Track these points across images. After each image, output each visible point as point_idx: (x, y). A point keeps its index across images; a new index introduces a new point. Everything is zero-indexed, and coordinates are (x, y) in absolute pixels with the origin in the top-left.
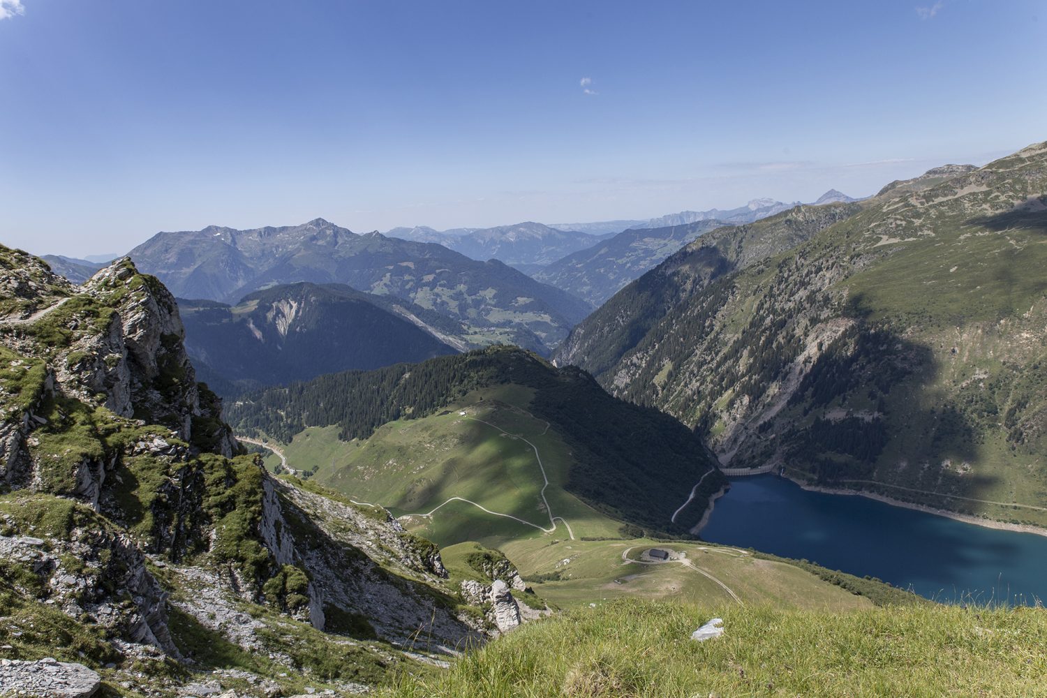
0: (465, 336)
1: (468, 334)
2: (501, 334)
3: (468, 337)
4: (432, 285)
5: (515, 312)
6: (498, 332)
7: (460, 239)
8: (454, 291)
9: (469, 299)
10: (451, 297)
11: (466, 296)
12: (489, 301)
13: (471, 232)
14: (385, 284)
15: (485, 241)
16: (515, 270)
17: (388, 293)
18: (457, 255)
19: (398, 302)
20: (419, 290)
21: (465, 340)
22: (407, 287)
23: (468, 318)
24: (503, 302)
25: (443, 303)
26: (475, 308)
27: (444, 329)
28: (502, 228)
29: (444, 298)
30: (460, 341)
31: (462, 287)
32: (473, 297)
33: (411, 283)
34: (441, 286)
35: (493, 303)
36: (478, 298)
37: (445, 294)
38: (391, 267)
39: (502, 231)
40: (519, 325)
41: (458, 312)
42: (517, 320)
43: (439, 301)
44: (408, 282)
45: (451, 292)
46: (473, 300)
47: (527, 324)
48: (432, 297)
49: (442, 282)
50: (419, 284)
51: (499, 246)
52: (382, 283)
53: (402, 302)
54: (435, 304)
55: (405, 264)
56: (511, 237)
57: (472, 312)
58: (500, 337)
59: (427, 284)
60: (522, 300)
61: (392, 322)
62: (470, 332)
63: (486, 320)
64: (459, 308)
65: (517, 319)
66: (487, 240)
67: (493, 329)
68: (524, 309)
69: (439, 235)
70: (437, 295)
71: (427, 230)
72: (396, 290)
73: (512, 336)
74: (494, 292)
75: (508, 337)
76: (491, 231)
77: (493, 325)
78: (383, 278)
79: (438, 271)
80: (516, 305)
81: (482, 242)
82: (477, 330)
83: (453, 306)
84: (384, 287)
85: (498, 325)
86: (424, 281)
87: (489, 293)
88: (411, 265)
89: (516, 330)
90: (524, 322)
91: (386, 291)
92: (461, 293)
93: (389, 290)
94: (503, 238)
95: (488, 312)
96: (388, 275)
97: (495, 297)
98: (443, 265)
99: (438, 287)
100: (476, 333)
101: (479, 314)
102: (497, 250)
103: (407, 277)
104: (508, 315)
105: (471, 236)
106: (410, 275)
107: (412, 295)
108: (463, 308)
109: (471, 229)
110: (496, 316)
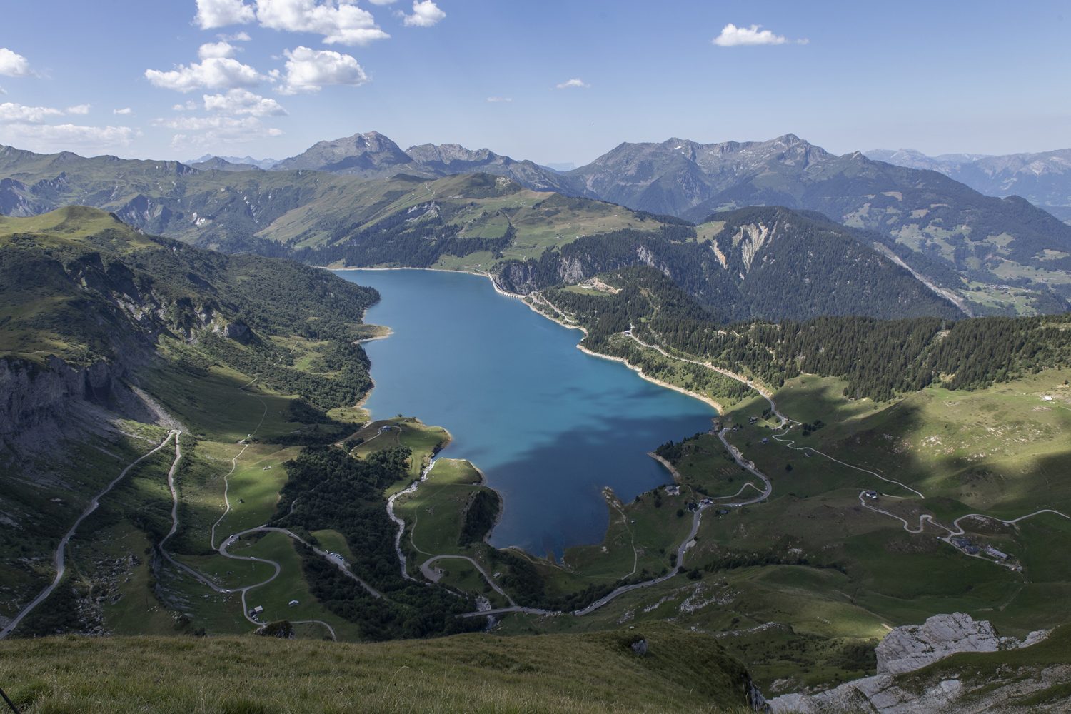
0: (964, 292)
1: (967, 289)
2: (1016, 295)
3: (968, 294)
4: (923, 223)
5: (1037, 269)
6: (1012, 293)
7: (959, 166)
8: (952, 233)
9: (972, 245)
10: (947, 240)
11: (967, 240)
12: (1000, 250)
13: (975, 159)
14: (861, 217)
15: (995, 171)
16: (1045, 212)
17: (863, 228)
18: (962, 187)
19: (880, 240)
20: (905, 227)
21: (964, 297)
22: (889, 222)
23: (966, 269)
24: (1021, 253)
25: (934, 246)
26: (978, 257)
27: (936, 279)
28: (1025, 155)
29: (937, 241)
30: (956, 297)
31: (964, 229)
32: (978, 243)
33: (895, 218)
34: (934, 224)
35: (1006, 253)
36: (985, 245)
37: (939, 235)
38: (872, 197)
39: (1024, 160)
40: (1041, 286)
41: (953, 260)
42: (1039, 280)
43: (929, 243)
44: (891, 216)
45: (948, 234)
46: (976, 247)
47: (1053, 286)
48: (921, 237)
49: (937, 220)
50: (905, 220)
51: (1015, 180)
52: (857, 215)
53: (885, 240)
54: (923, 246)
55: (890, 194)
56: (1037, 169)
57: (973, 263)
58: (1014, 299)
59: (915, 221)
60: (1050, 254)
61: (880, 264)
62: (971, 287)
63: (992, 275)
64: (955, 255)
65: (1040, 277)
66: (999, 170)
67: (1004, 287)
68: (1053, 266)
69: (931, 160)
70: (928, 236)
71: (914, 155)
72: (874, 225)
73: (1034, 300)
74: (1009, 239)
75: (1027, 301)
76: (1007, 159)
77: (1001, 282)
78: (860, 209)
79: (933, 206)
80: (1041, 260)
81: (990, 173)
82: (982, 286)
83: (948, 252)
84: (859, 219)
85: (1010, 283)
86: (912, 217)
87: (1002, 241)
88: (898, 196)
89: (1039, 292)
90: (1049, 284)
91: (861, 225)
92: (961, 236)
93: (865, 224)
94: (1023, 170)
95: (996, 264)
96: (867, 206)
97: (1010, 245)
98: (942, 199)
99: (930, 226)
100: (979, 289)
101: (983, 265)
102: (1011, 184)
103: (890, 210)
104: (1027, 272)
105: (976, 163)
106: (894, 208)
107: (893, 233)
108: (960, 255)
109: (975, 156)
110: (1008, 271)
